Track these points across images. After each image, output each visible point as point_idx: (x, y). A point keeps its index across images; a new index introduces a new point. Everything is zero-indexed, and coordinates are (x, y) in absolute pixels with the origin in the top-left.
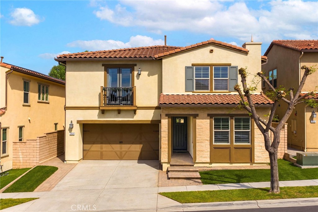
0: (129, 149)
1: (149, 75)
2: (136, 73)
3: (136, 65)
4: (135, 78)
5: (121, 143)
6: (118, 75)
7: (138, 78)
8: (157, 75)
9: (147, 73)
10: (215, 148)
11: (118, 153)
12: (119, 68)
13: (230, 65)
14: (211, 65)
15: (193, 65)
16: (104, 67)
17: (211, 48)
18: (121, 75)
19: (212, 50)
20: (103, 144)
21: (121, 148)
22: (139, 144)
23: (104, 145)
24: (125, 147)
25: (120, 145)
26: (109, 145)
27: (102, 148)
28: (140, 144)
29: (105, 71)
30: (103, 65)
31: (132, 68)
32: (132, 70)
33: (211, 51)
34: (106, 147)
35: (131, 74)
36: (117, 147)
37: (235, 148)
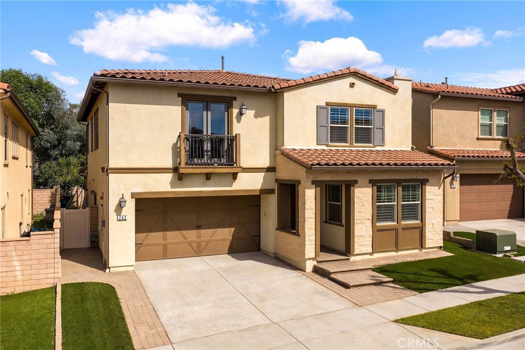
0: (212, 237)
1: (256, 116)
2: (235, 112)
3: (235, 99)
4: (235, 120)
5: (199, 227)
6: (205, 113)
7: (239, 121)
8: (269, 117)
9: (253, 112)
10: (378, 231)
11: (195, 245)
12: (206, 103)
13: (374, 107)
14: (352, 106)
15: (327, 104)
16: (180, 98)
17: (351, 80)
18: (209, 113)
19: (354, 84)
20: (167, 231)
21: (199, 237)
22: (229, 227)
23: (169, 233)
24: (206, 234)
25: (198, 230)
26: (178, 232)
27: (165, 238)
28: (231, 227)
29: (182, 105)
30: (179, 95)
31: (228, 102)
32: (229, 107)
33: (352, 85)
34: (173, 236)
35: (226, 113)
36: (191, 235)
37: (404, 229)
